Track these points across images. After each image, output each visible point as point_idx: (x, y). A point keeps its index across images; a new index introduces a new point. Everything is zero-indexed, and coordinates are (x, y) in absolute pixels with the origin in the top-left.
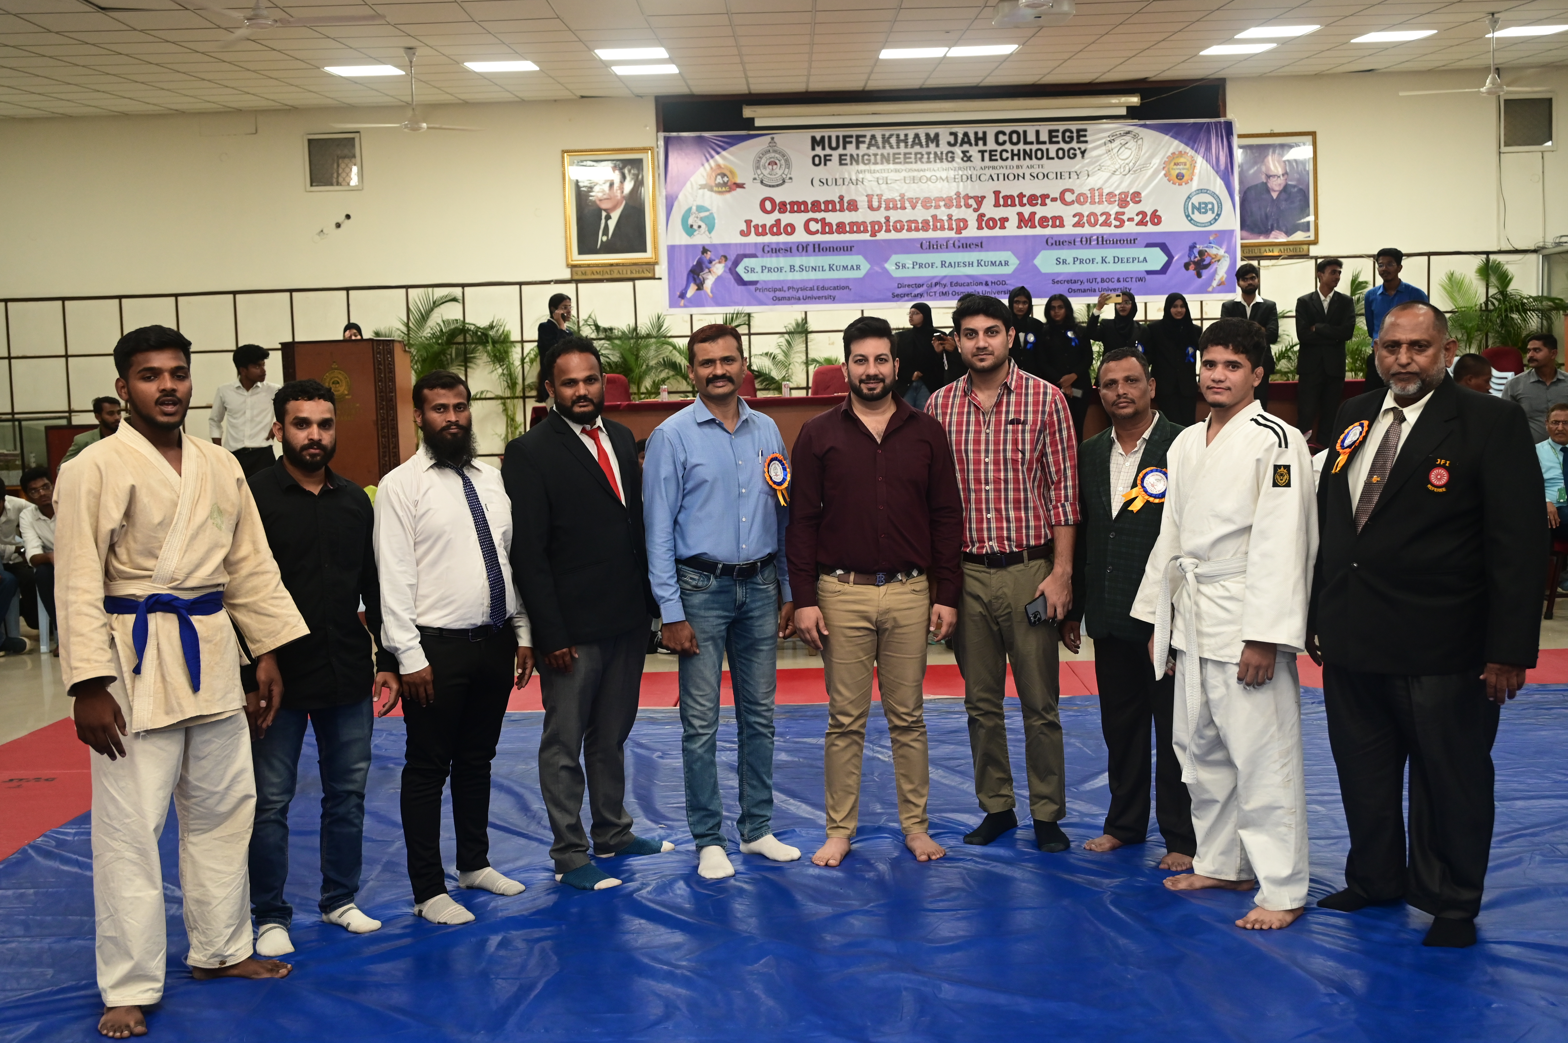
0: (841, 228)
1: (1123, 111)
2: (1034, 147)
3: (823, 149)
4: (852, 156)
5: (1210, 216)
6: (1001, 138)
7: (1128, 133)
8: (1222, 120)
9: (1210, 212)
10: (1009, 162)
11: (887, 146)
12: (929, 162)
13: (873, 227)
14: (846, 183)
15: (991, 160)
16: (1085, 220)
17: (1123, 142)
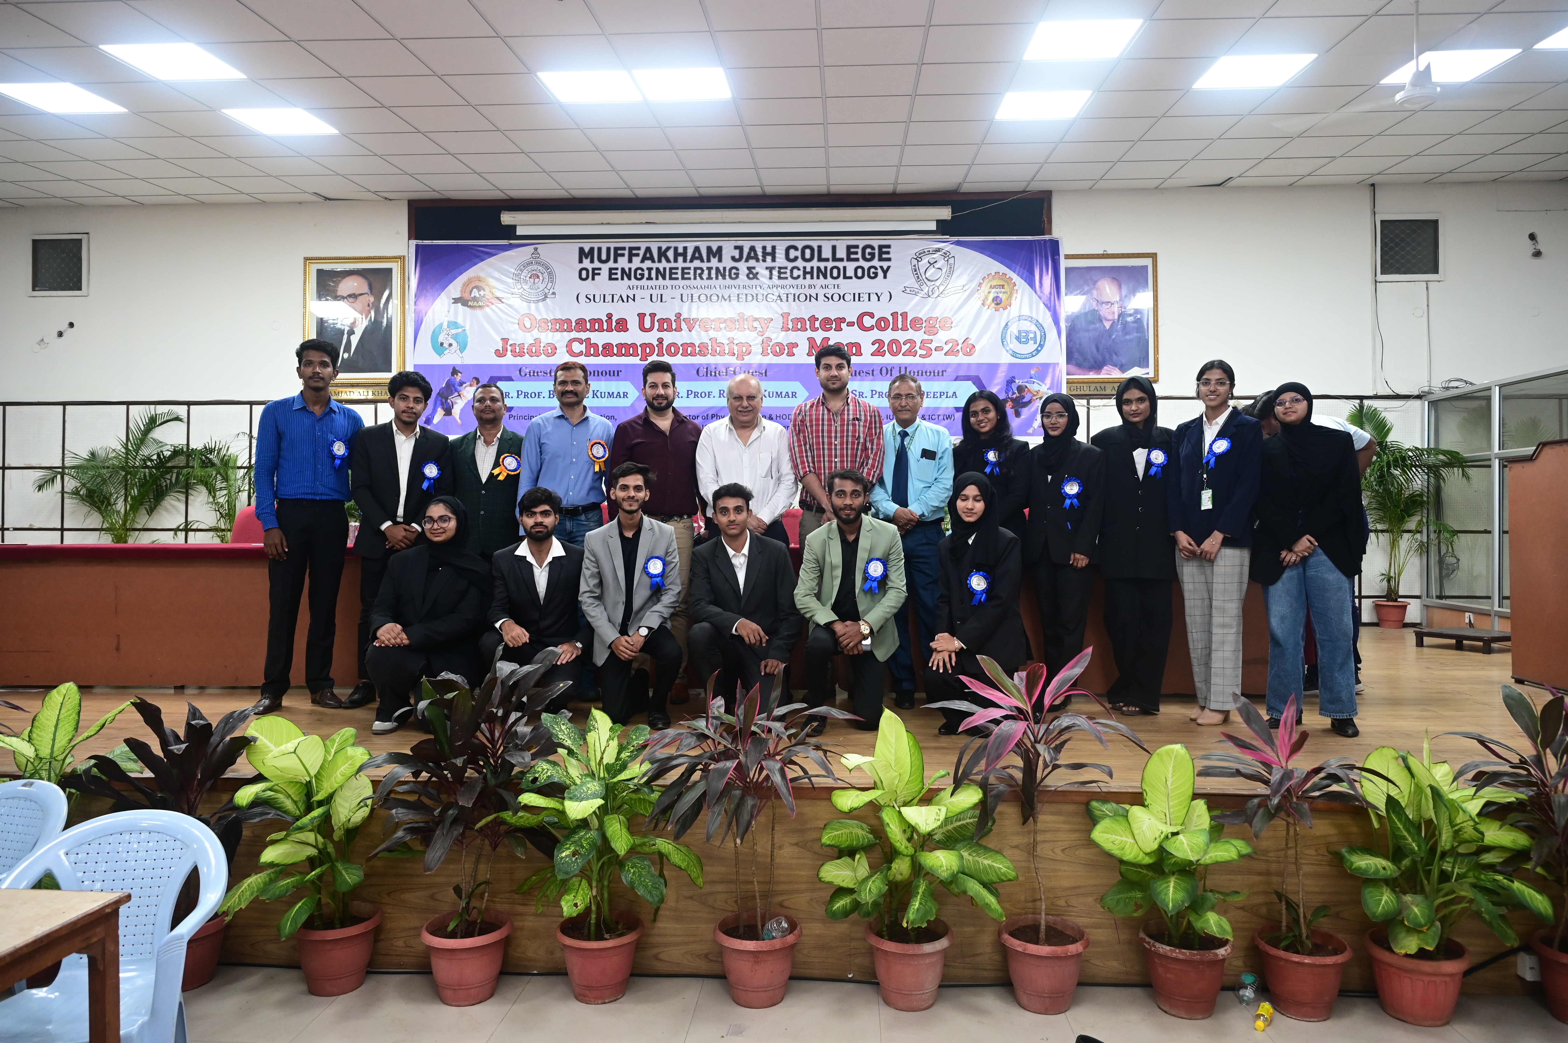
0: (608, 350)
1: (933, 226)
2: (830, 265)
3: (592, 261)
4: (623, 270)
5: (1031, 347)
6: (793, 254)
7: (938, 250)
8: (1047, 237)
9: (1031, 342)
10: (801, 281)
11: (663, 259)
12: (710, 278)
13: (643, 351)
14: (615, 299)
15: (780, 278)
16: (885, 348)
17: (932, 261)
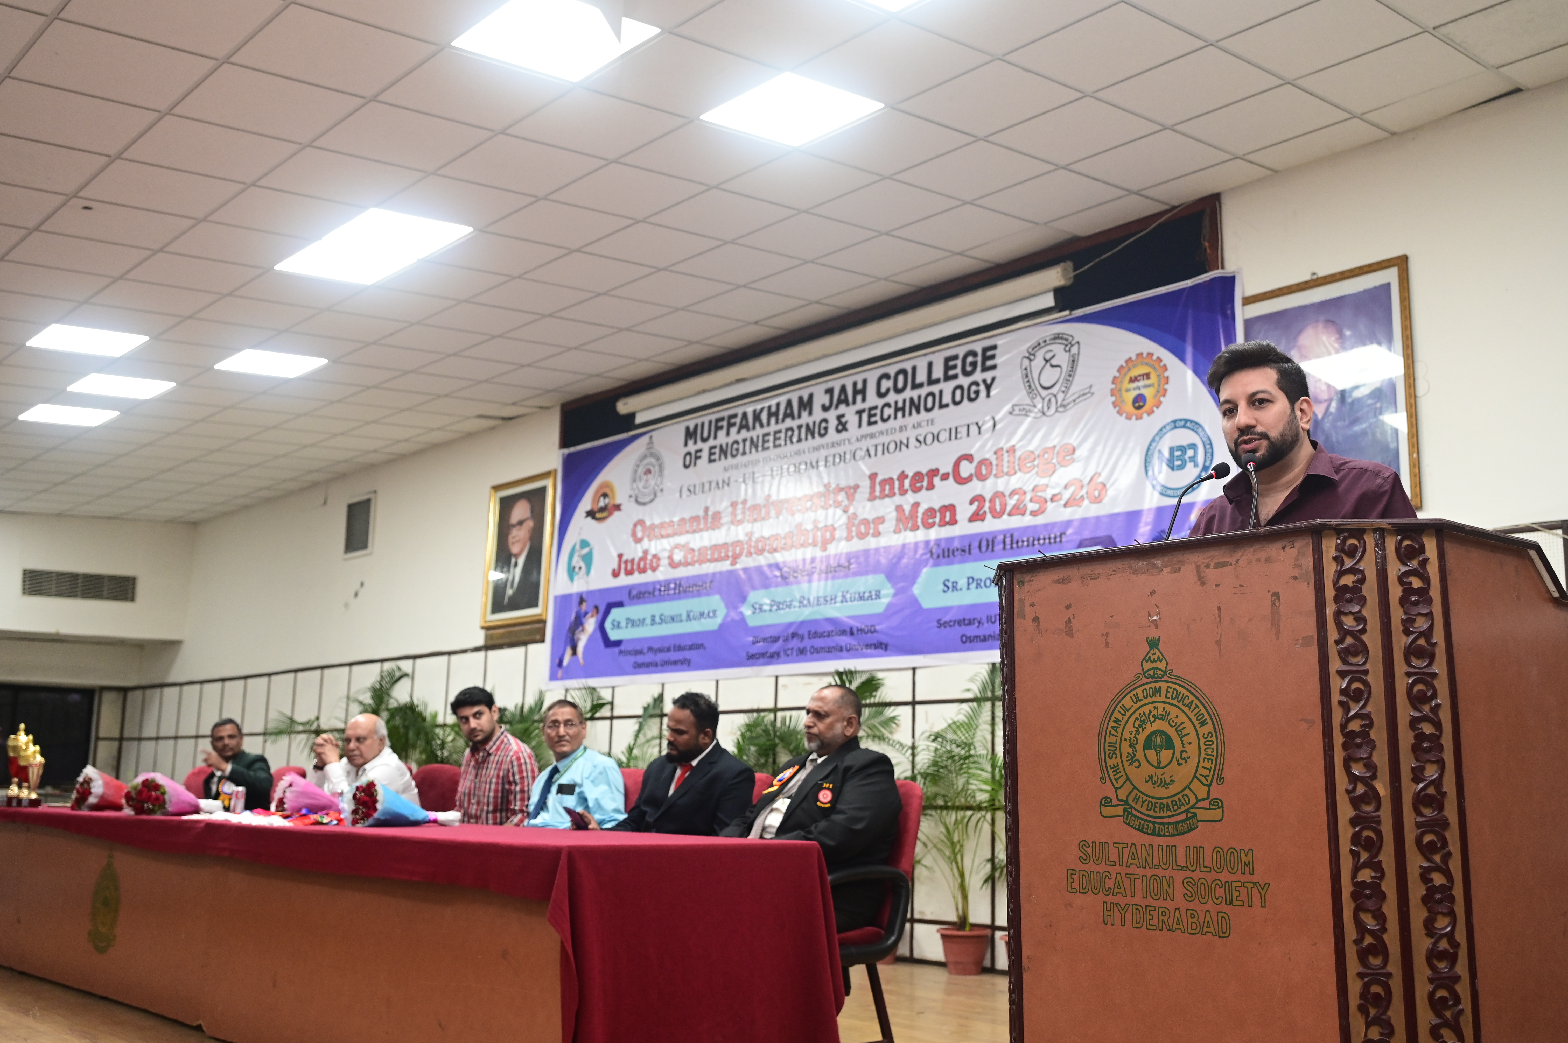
0: (703, 555)
1: (1049, 301)
4: (721, 447)
5: (1192, 473)
6: (884, 385)
7: (1057, 337)
8: (1213, 275)
9: (1190, 465)
11: (757, 425)
12: (799, 440)
13: (734, 551)
14: (713, 487)
16: (986, 507)
17: (1048, 356)
